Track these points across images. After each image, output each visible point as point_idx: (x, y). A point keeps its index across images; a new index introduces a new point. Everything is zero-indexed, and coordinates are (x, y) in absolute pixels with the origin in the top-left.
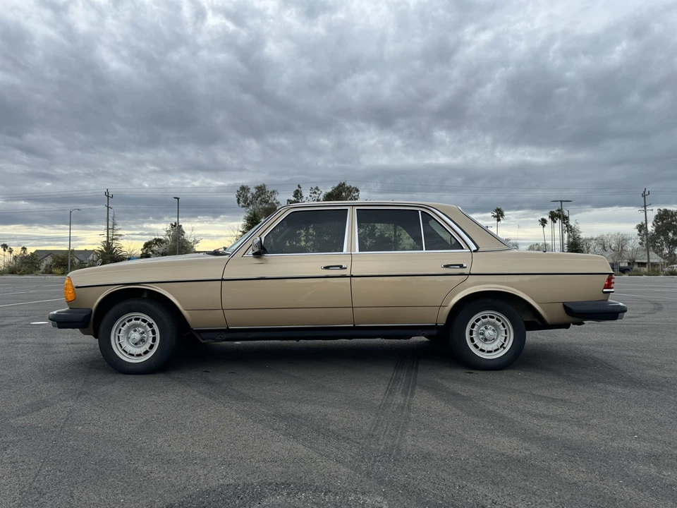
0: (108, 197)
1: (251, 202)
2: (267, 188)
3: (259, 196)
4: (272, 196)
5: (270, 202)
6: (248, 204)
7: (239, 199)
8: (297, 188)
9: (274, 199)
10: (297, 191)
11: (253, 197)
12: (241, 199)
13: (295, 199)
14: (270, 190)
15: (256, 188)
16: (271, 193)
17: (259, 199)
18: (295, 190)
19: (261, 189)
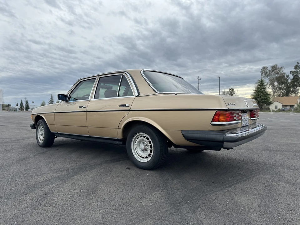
0: (199, 79)
1: (269, 74)
2: (278, 66)
3: (273, 71)
4: (281, 70)
5: (280, 73)
6: (267, 75)
7: (262, 74)
8: (297, 64)
9: (282, 72)
10: (297, 65)
11: (270, 72)
12: (263, 73)
13: (296, 70)
14: (280, 67)
15: (271, 67)
16: (280, 68)
17: (273, 73)
18: (295, 65)
19: (274, 68)
